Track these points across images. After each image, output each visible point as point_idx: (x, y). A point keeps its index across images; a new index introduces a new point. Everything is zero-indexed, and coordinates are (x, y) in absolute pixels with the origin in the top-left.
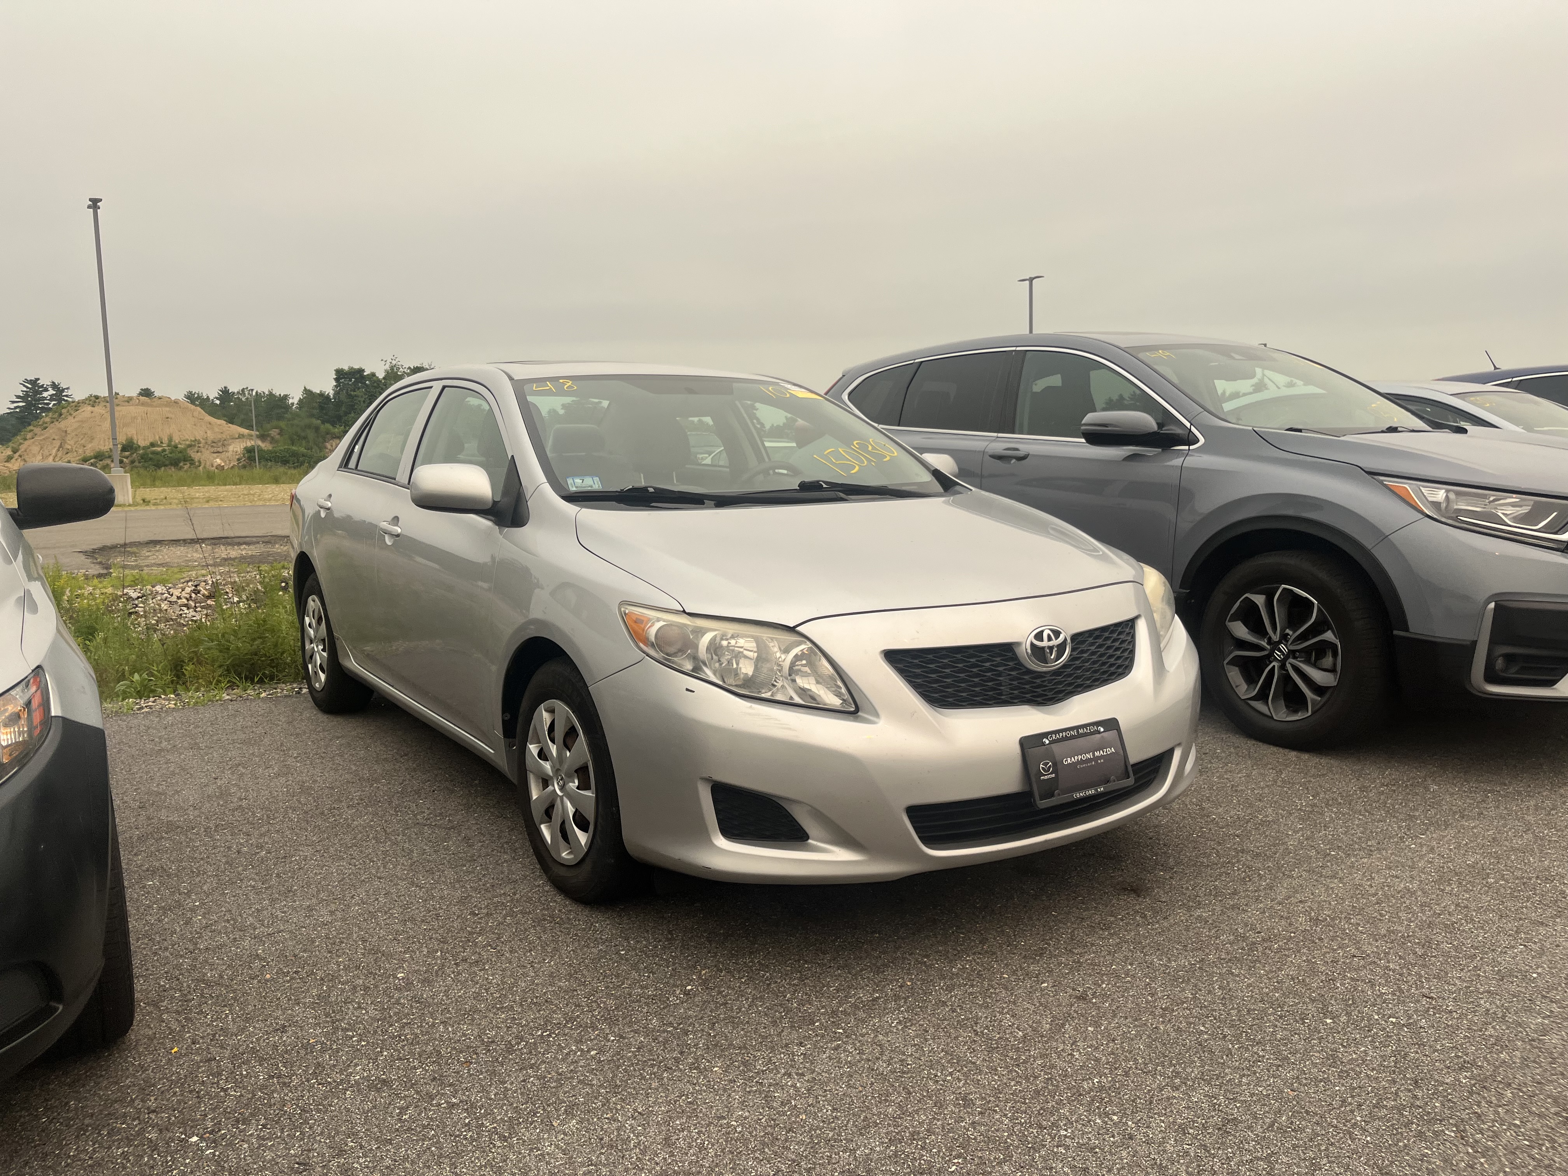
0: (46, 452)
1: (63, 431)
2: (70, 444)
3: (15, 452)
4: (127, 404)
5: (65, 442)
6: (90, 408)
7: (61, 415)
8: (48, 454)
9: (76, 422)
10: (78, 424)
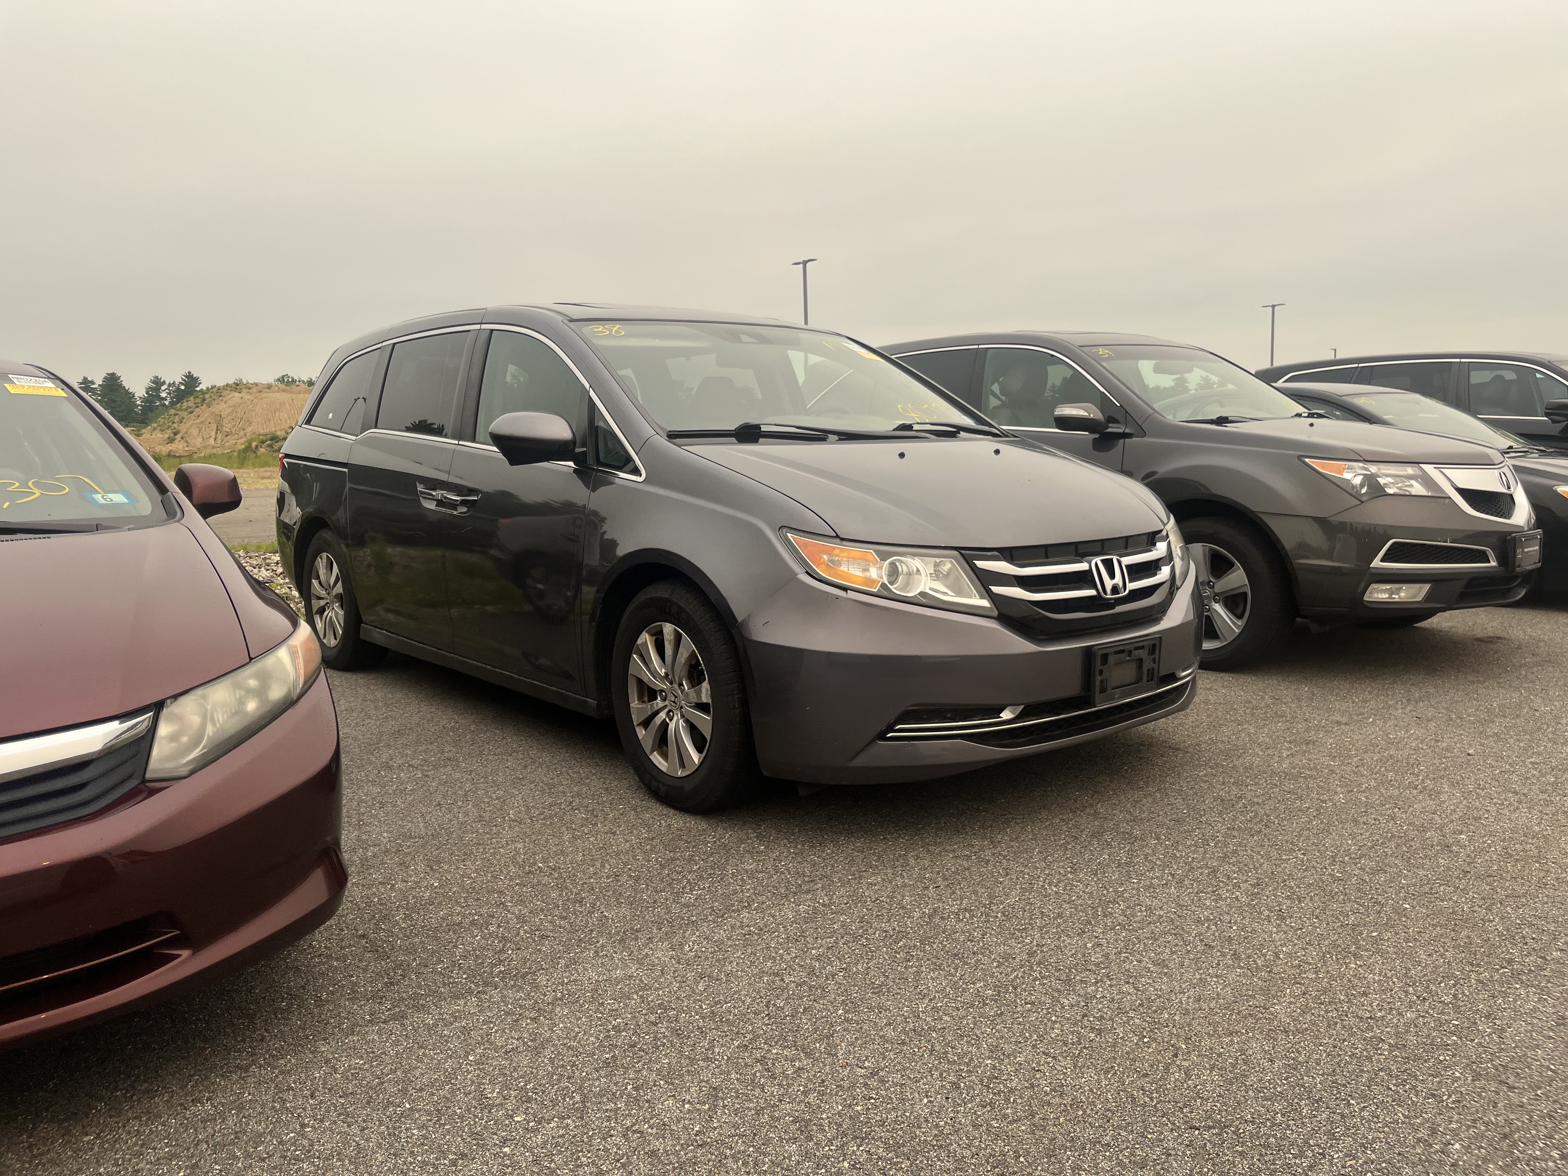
0: (206, 436)
1: (217, 415)
2: (227, 427)
3: (175, 434)
4: (268, 390)
5: (222, 426)
6: (237, 394)
7: (204, 400)
8: (208, 436)
9: (227, 407)
10: (231, 409)
